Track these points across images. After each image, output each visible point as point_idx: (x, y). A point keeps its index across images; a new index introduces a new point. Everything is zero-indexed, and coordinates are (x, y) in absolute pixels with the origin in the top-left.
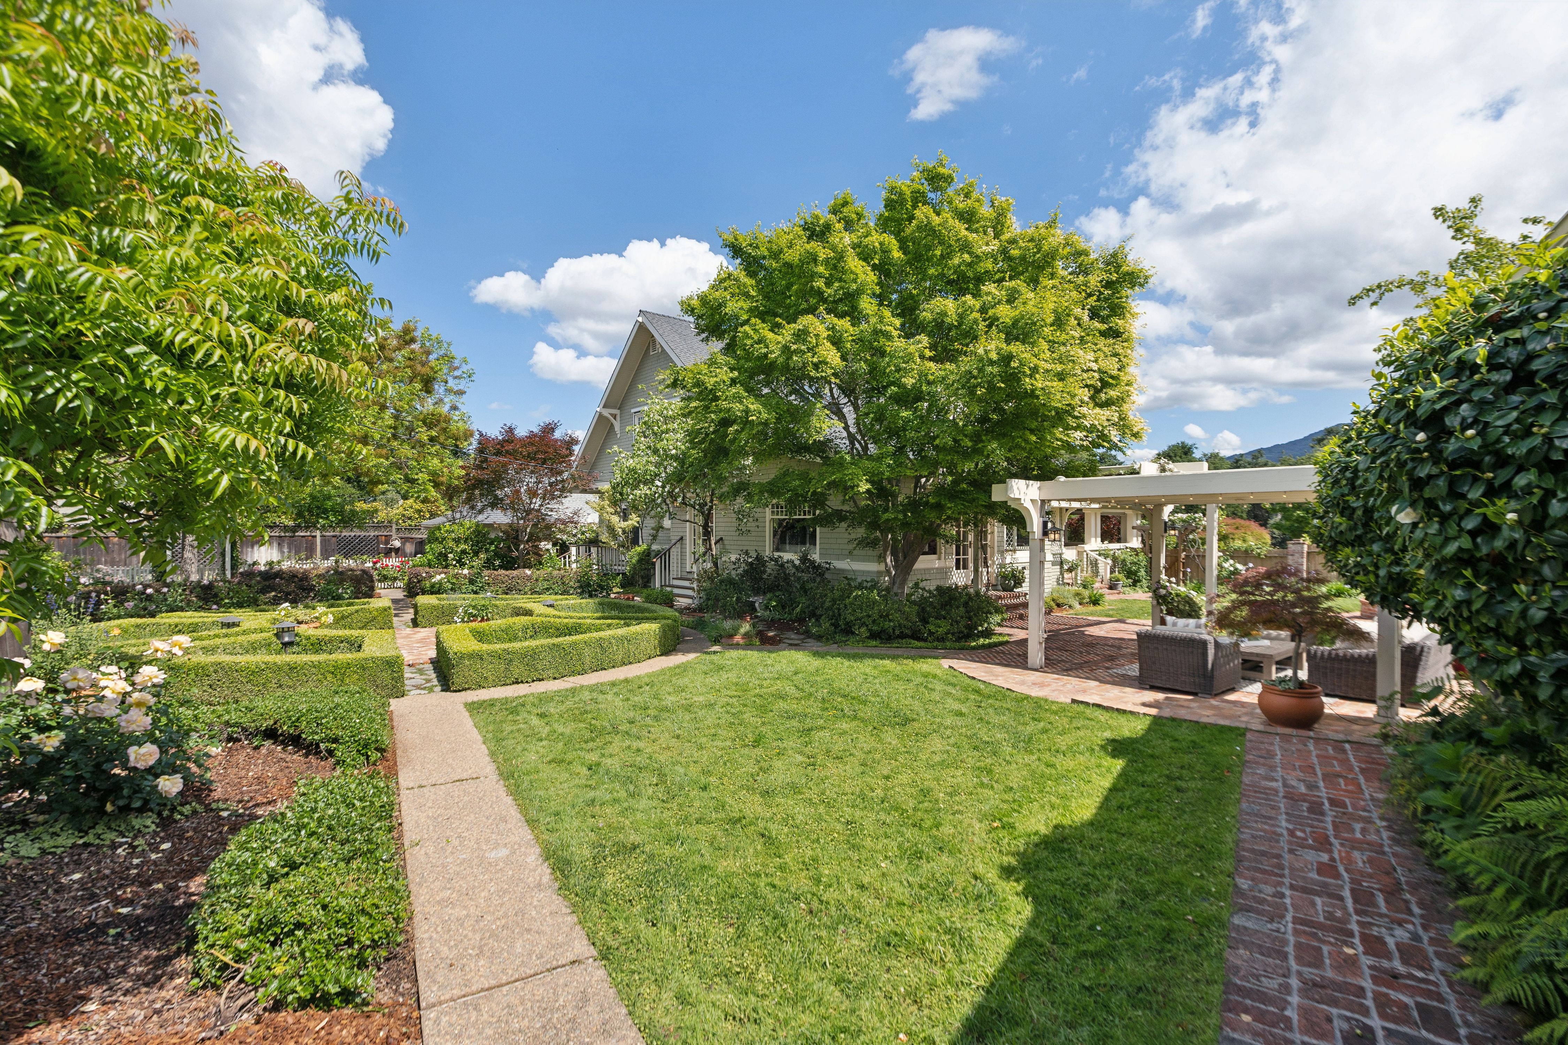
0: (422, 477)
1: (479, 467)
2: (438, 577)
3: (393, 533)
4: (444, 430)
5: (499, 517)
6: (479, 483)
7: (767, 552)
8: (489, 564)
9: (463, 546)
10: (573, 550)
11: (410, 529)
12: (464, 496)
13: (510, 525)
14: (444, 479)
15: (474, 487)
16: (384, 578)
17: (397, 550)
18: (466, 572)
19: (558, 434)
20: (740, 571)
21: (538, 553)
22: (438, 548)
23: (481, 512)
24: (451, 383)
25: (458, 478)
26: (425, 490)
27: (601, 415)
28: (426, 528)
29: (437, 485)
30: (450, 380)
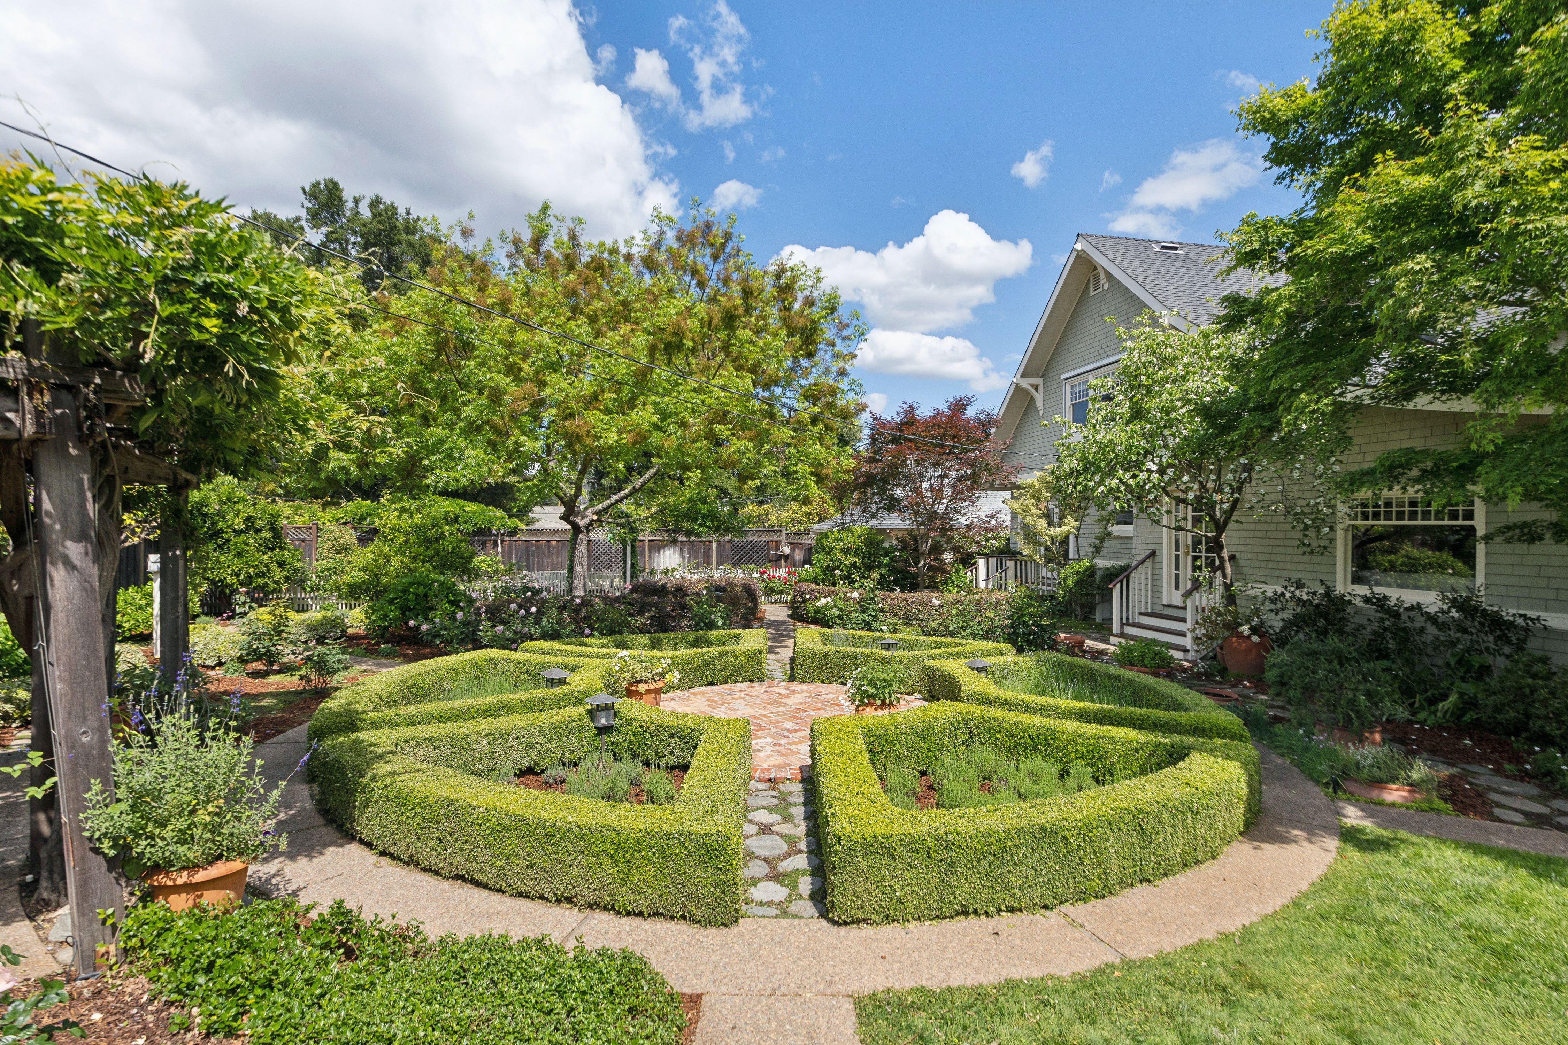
0: (803, 468)
1: (872, 460)
2: (823, 601)
3: (783, 538)
4: (830, 405)
5: (894, 522)
6: (870, 479)
7: (1342, 586)
8: (883, 583)
9: (852, 559)
10: (981, 563)
11: (799, 534)
12: (856, 495)
13: (910, 532)
14: (829, 472)
15: (865, 485)
16: (770, 591)
17: (787, 557)
18: (855, 595)
19: (971, 412)
20: (1287, 615)
21: (940, 568)
22: (826, 561)
23: (874, 516)
24: (840, 346)
25: (848, 471)
26: (806, 487)
27: (1018, 387)
28: (816, 533)
29: (820, 480)
30: (838, 342)
